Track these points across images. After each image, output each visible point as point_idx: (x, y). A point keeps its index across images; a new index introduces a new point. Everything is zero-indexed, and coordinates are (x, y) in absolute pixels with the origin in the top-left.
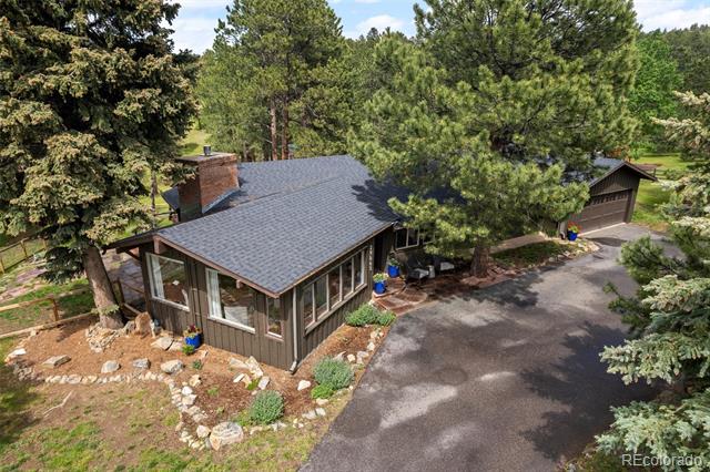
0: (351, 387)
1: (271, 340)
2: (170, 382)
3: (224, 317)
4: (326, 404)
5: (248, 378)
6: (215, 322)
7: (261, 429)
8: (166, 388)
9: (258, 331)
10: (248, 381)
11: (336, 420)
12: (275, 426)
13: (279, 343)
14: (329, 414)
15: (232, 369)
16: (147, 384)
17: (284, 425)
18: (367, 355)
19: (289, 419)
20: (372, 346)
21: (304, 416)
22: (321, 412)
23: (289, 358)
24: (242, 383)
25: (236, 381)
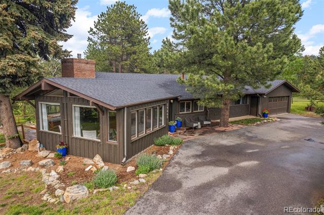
0: (161, 169)
1: (110, 145)
2: (43, 171)
3: (82, 136)
4: (146, 177)
5: (95, 168)
6: (76, 138)
7: (101, 190)
8: (40, 173)
9: (103, 140)
10: (94, 169)
11: (153, 184)
12: (111, 189)
13: (115, 146)
14: (148, 181)
15: (85, 165)
16: (27, 173)
17: (117, 188)
18: (169, 156)
19: (121, 185)
20: (171, 152)
21: (131, 183)
22: (143, 181)
23: (121, 156)
24: (90, 171)
25: (87, 169)
